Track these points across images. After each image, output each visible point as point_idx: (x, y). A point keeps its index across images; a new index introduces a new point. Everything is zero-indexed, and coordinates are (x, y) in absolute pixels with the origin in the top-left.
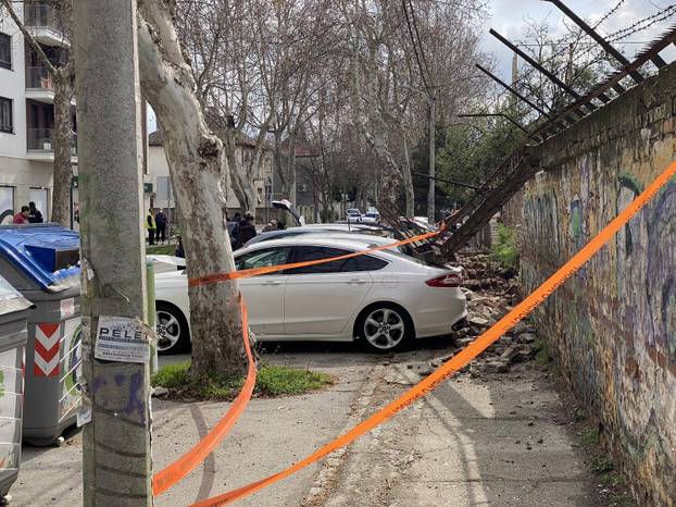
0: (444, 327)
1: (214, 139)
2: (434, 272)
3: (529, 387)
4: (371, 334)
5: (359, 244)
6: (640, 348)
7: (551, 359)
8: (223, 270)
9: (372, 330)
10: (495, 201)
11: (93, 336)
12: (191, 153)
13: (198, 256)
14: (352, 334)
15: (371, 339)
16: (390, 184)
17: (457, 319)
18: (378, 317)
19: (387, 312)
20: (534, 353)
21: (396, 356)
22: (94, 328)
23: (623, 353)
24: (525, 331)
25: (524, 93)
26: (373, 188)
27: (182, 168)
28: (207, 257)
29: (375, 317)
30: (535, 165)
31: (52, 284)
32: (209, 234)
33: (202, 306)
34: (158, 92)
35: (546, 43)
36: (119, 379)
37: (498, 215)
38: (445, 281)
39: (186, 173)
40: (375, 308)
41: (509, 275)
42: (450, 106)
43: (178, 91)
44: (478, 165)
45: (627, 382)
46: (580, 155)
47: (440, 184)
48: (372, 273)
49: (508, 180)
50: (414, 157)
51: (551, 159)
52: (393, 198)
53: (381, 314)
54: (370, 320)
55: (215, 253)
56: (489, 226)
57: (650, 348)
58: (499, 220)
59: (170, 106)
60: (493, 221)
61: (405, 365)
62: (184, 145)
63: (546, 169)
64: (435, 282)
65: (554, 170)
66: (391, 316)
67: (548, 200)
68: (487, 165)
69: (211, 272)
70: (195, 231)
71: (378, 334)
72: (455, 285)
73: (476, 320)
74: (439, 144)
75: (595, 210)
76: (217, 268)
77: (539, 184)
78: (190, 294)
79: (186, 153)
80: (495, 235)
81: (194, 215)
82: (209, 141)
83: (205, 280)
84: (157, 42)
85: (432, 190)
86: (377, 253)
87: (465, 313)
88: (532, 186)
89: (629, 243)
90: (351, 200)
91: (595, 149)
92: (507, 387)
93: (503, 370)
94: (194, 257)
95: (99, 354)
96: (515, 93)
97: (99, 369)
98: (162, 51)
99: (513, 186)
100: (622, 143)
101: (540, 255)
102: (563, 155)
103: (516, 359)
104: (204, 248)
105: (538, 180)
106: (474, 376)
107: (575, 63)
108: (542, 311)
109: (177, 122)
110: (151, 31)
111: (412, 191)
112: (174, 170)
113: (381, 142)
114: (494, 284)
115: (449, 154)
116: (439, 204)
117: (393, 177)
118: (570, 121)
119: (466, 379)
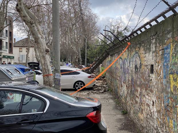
0: (91, 86)
1: (48, 49)
2: (89, 75)
3: (107, 95)
4: (77, 87)
6: (122, 82)
7: (111, 91)
8: (50, 74)
9: (77, 86)
10: (101, 61)
12: (44, 51)
13: (45, 71)
14: (73, 87)
15: (77, 88)
16: (76, 57)
17: (94, 84)
18: (78, 84)
19: (80, 83)
20: (108, 90)
21: (82, 91)
23: (120, 84)
24: (107, 87)
25: (107, 37)
26: (70, 58)
27: (42, 54)
28: (47, 71)
30: (108, 54)
32: (47, 67)
33: (46, 80)
34: (38, 40)
35: (112, 26)
36: (58, 81)
37: (101, 65)
38: (91, 77)
39: (43, 55)
40: (78, 82)
41: (104, 77)
42: (89, 39)
43: (41, 39)
44: (97, 53)
45: (121, 88)
46: (115, 53)
47: (88, 58)
48: (77, 75)
49: (104, 57)
50: (81, 51)
51: (111, 54)
52: (77, 60)
53: (79, 83)
54: (77, 84)
55: (48, 70)
56: (99, 67)
58: (102, 66)
59: (40, 42)
60: (100, 66)
61: (84, 92)
62: (42, 50)
63: (110, 55)
64: (90, 77)
65: (112, 56)
66: (81, 83)
67: (111, 61)
68: (99, 53)
69: (48, 74)
70: (45, 66)
71: (78, 87)
72: (93, 78)
73: (97, 85)
74: (88, 48)
75: (117, 62)
76: (49, 73)
77: (109, 58)
78: (43, 78)
79: (43, 51)
80: (101, 69)
81: (44, 63)
82: (47, 49)
83: (46, 75)
84: (38, 30)
85: (86, 59)
86: (78, 71)
87: (95, 83)
88: (108, 58)
89: (121, 67)
91: (117, 53)
92: (103, 95)
93: (102, 93)
94: (44, 71)
95: (55, 78)
96: (105, 37)
97: (55, 80)
98: (39, 32)
99: (105, 58)
100: (120, 52)
101: (110, 72)
102: (113, 53)
103: (105, 91)
104: (46, 69)
105: (109, 57)
106: (97, 94)
107: (119, 30)
108: (110, 82)
109: (41, 45)
110: (37, 29)
111: (81, 59)
112: (40, 54)
113: (74, 48)
114: (101, 79)
115: (90, 50)
116: (87, 62)
117: (77, 56)
118: (114, 47)
119: (96, 94)
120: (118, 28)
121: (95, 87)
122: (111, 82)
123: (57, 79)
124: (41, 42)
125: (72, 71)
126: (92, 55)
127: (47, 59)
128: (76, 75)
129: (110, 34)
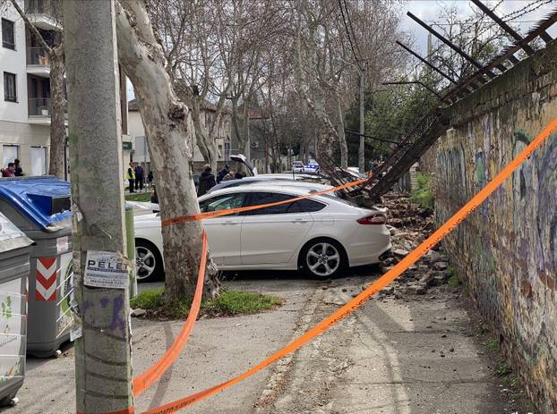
0: (372, 257)
1: (181, 105)
2: (364, 212)
3: (443, 306)
4: (312, 264)
5: (301, 190)
6: (533, 273)
7: (460, 283)
9: (313, 260)
10: (413, 154)
11: (83, 267)
12: (162, 117)
13: (169, 201)
14: (296, 264)
15: (312, 268)
16: (328, 141)
17: (384, 250)
18: (318, 249)
19: (325, 246)
20: (447, 278)
21: (333, 282)
22: (83, 260)
23: (519, 278)
24: (439, 260)
25: (437, 64)
26: (313, 144)
27: (155, 128)
28: (177, 202)
29: (315, 250)
30: (446, 124)
31: (50, 225)
32: (178, 183)
33: (173, 242)
34: (135, 67)
35: (455, 23)
36: (104, 302)
37: (416, 165)
38: (373, 220)
39: (159, 133)
40: (315, 242)
41: (426, 214)
42: (376, 76)
43: (151, 66)
44: (400, 124)
45: (523, 301)
46: (482, 115)
47: (369, 140)
48: (313, 214)
49: (423, 136)
50: (347, 118)
51: (459, 118)
52: (330, 152)
53: (321, 247)
54: (311, 252)
55: (183, 198)
56: (409, 174)
57: (541, 273)
58: (418, 169)
59: (145, 78)
60: (412, 170)
61: (341, 289)
62: (156, 110)
63: (455, 127)
64: (365, 221)
65: (461, 128)
66: (329, 249)
67: (457, 152)
69: (180, 214)
70: (167, 181)
71: (318, 264)
72: (382, 223)
73: (398, 251)
74: (368, 108)
75: (495, 160)
76: (185, 211)
77: (449, 139)
78: (162, 232)
79: (158, 116)
80: (414, 182)
81: (165, 167)
82: (177, 107)
83: (175, 220)
84: (133, 25)
85: (362, 146)
86: (317, 197)
87: (390, 246)
88: (444, 141)
89: (523, 187)
90: (296, 154)
91: (494, 110)
92: (424, 306)
93: (421, 293)
94: (166, 202)
95: (87, 281)
96: (430, 65)
97: (88, 294)
98: (138, 33)
99: (429, 141)
100: (517, 105)
101: (451, 198)
102: (469, 115)
103: (432, 283)
104: (174, 195)
105: (448, 136)
106: (397, 298)
107: (479, 38)
108: (453, 243)
109: (151, 91)
110: (128, 17)
111: (346, 146)
112: (149, 131)
113: (319, 106)
114: (414, 222)
115: (376, 115)
116: (368, 156)
117: (330, 135)
118: (475, 87)
119: (391, 300)
120: (476, 32)
121: (391, 259)
122: (457, 243)
123: (95, 294)
124: (150, 76)
125: (293, 197)
126: (384, 132)
127: (177, 151)
128: (307, 214)
129: (447, 52)
